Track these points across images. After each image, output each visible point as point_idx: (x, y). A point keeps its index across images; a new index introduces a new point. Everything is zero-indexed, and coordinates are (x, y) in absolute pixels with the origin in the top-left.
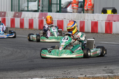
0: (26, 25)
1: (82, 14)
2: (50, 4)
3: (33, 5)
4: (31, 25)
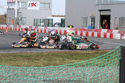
0: (40, 31)
1: (61, 27)
2: (49, 23)
3: (42, 24)
4: (41, 31)
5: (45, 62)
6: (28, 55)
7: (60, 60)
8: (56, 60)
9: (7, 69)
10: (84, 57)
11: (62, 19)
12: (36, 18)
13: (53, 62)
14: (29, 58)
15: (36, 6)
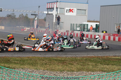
2: (84, 28)
4: (77, 35)
5: (79, 66)
6: (63, 59)
7: (92, 65)
8: (89, 65)
9: (41, 73)
10: (116, 63)
11: (96, 25)
12: (72, 23)
13: (86, 67)
14: (63, 62)
15: (73, 12)
